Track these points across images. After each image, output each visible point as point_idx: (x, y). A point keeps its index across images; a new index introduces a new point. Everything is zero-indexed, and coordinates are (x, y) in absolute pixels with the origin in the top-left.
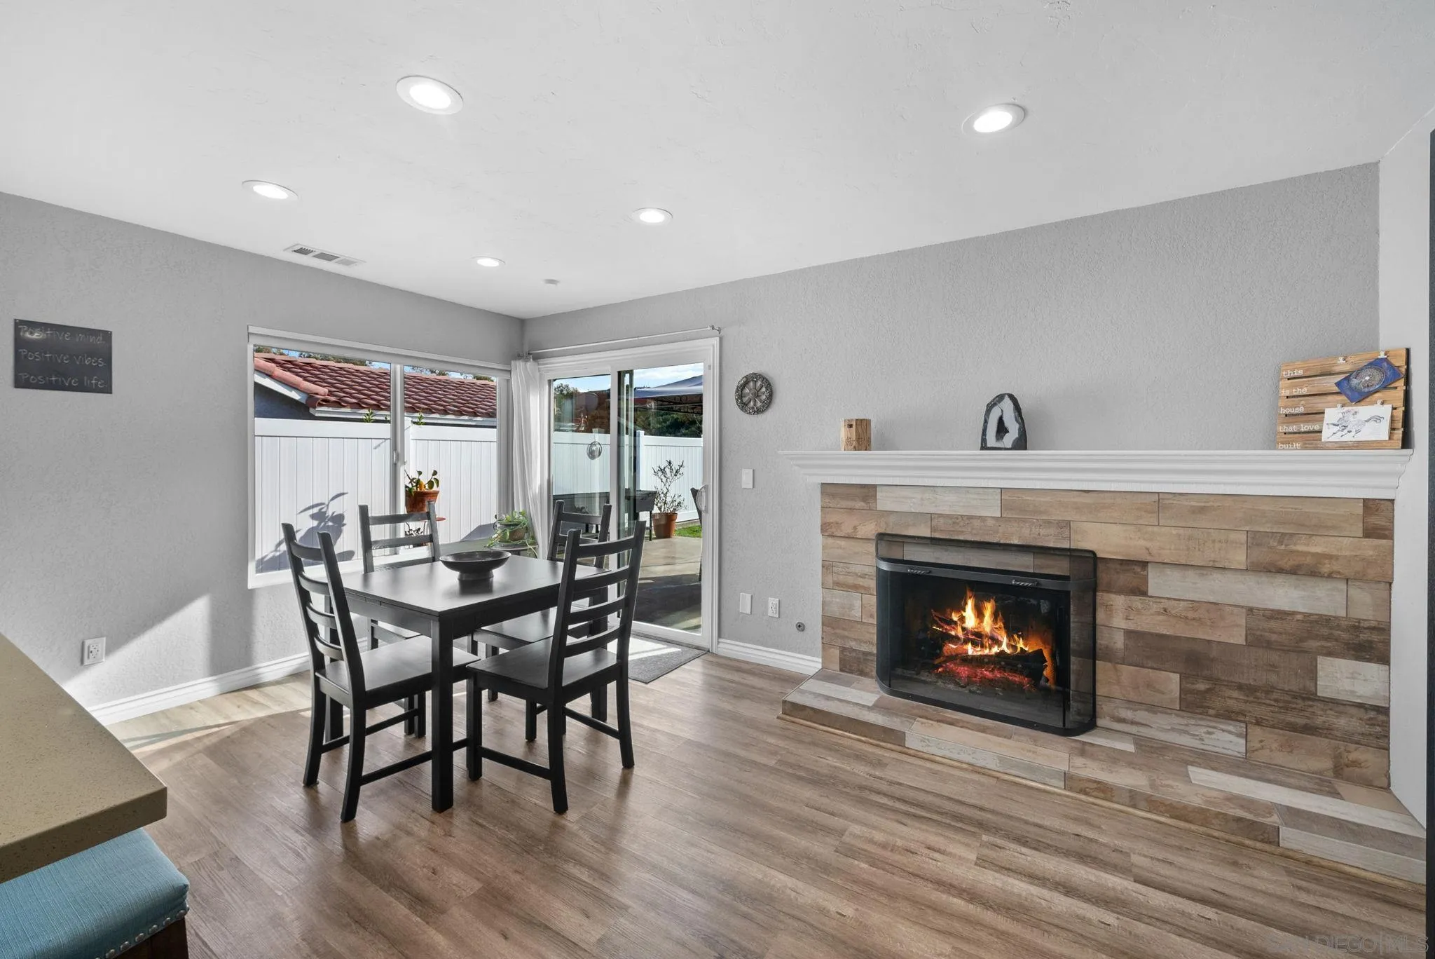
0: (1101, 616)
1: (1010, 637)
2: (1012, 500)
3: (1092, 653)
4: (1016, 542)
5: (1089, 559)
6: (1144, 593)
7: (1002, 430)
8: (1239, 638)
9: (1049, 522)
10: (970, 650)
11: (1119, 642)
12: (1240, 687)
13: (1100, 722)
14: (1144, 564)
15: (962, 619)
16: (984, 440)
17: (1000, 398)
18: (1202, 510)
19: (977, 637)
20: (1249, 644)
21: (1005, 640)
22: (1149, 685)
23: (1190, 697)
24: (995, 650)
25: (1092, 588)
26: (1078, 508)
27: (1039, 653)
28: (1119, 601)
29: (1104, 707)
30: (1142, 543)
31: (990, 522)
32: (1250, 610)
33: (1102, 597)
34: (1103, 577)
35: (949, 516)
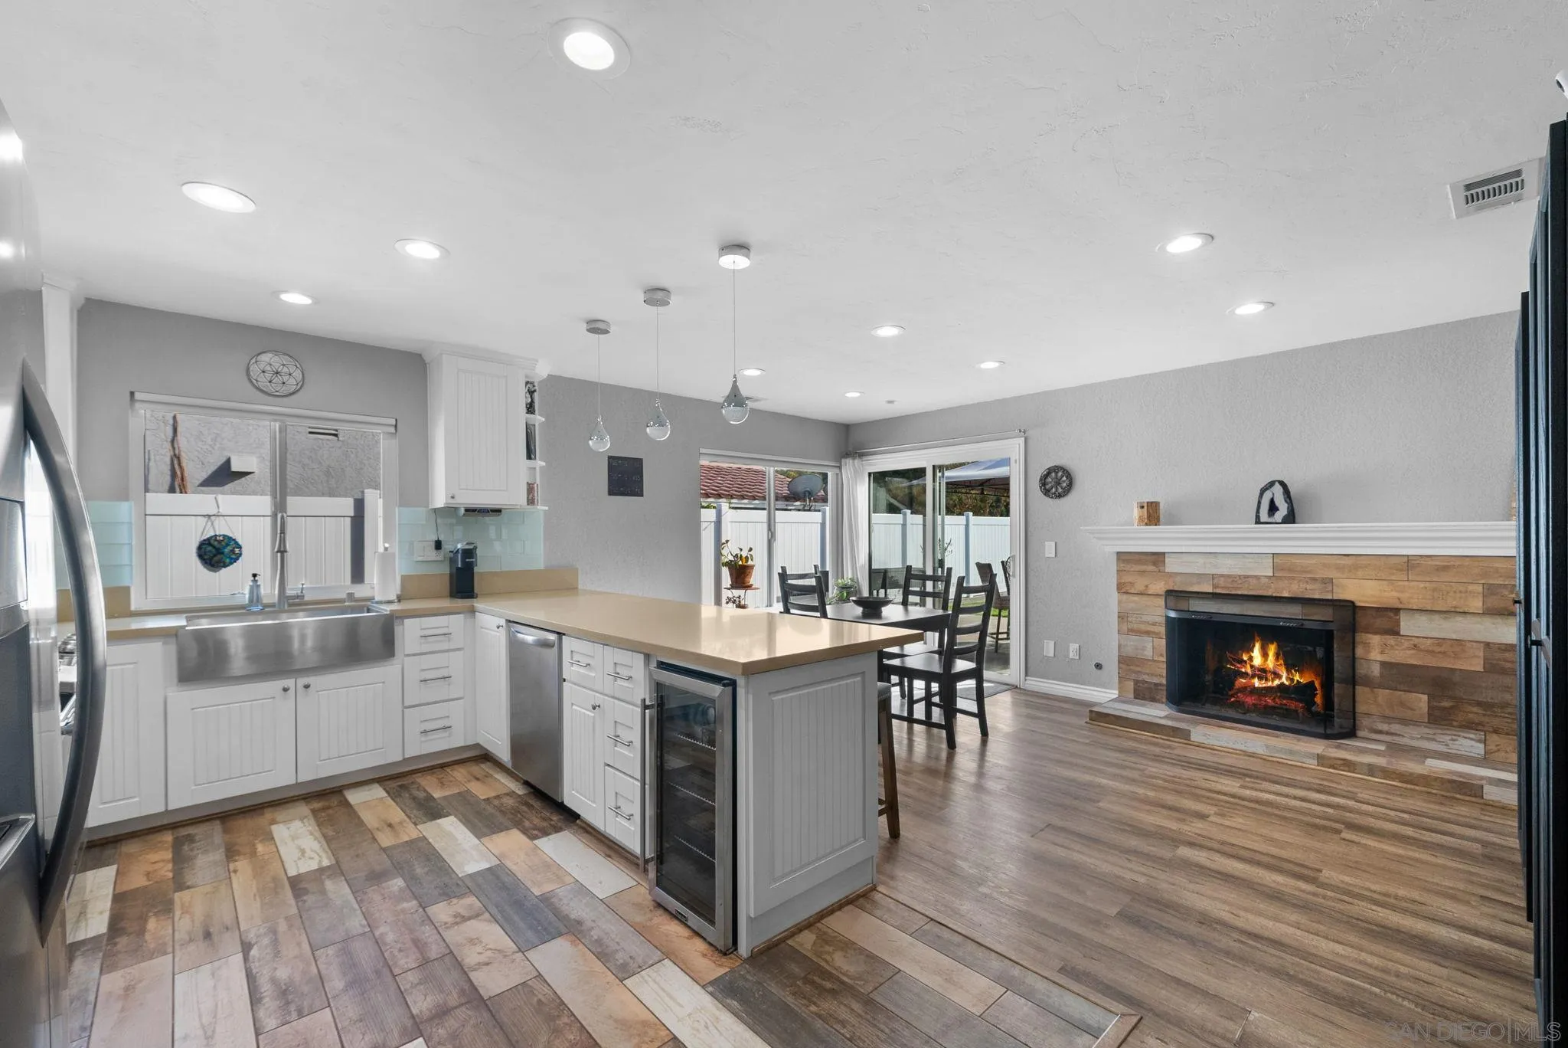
0: (1359, 651)
1: (1288, 671)
2: (1283, 564)
3: (1352, 681)
4: (1286, 595)
5: (1350, 606)
6: (1397, 633)
7: (1273, 508)
8: (1477, 666)
9: (1314, 580)
10: (1257, 683)
11: (1376, 670)
12: (1479, 704)
13: (1360, 733)
14: (1397, 611)
15: (1251, 659)
16: (1258, 517)
17: (1272, 484)
18: (1445, 568)
19: (1262, 673)
20: (1486, 670)
21: (1284, 675)
22: (1402, 704)
23: (1437, 713)
24: (1277, 682)
25: (1352, 628)
26: (1339, 568)
27: (1312, 683)
28: (1375, 640)
29: (1363, 722)
30: (1395, 594)
31: (1264, 581)
32: (1487, 645)
33: (1360, 637)
34: (1362, 620)
35: (1229, 576)
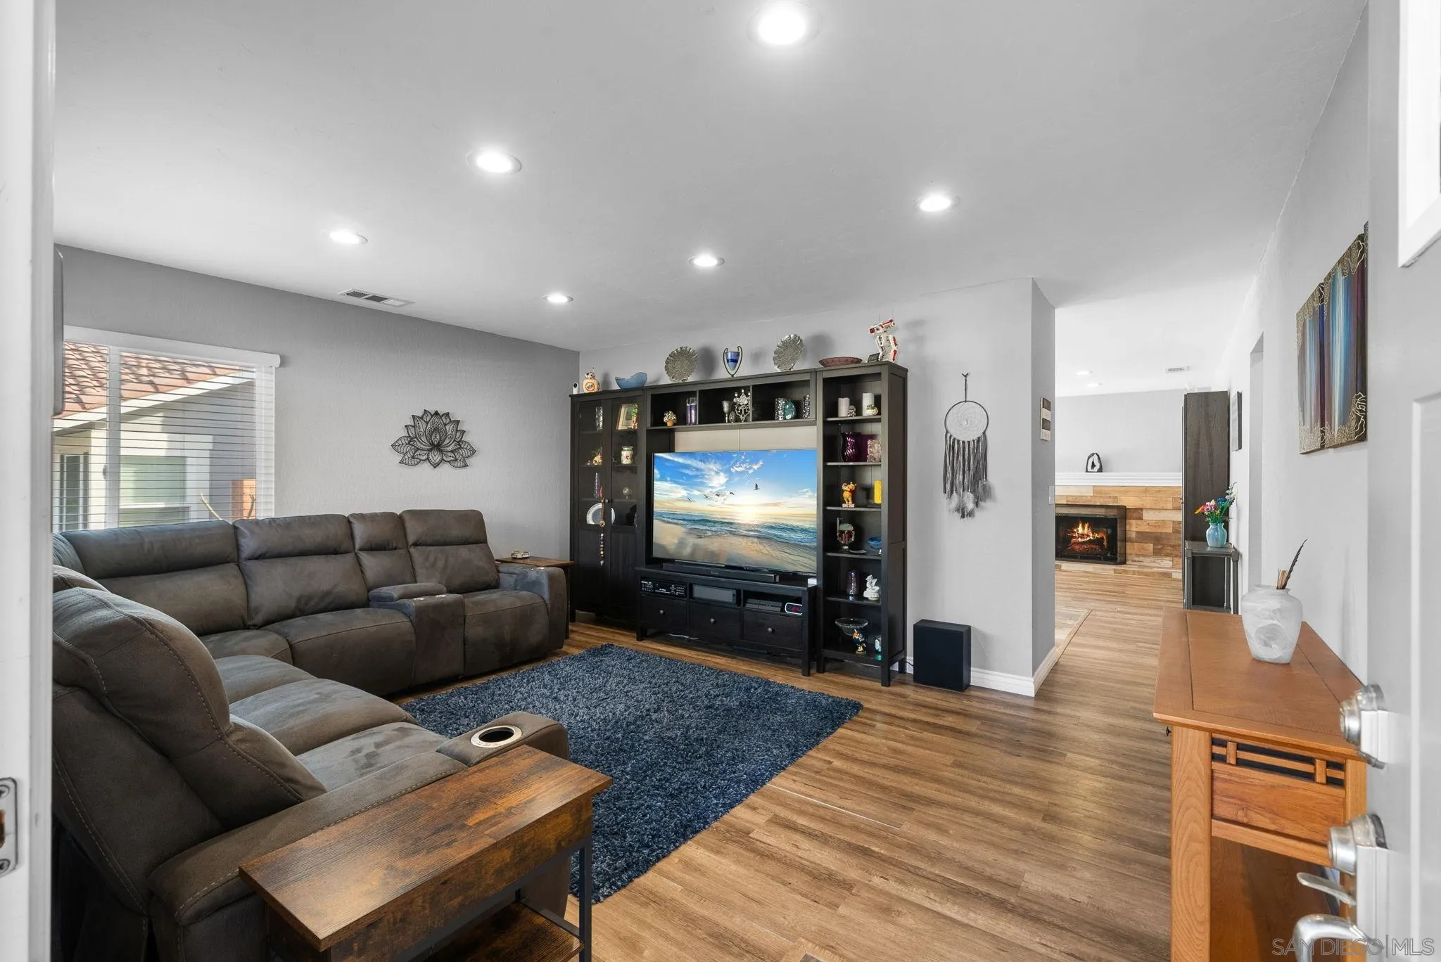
0: (1128, 527)
1: (1093, 534)
2: (1097, 490)
3: (1125, 540)
4: (1098, 504)
5: (1123, 510)
6: (1142, 519)
7: (1093, 465)
8: (1170, 531)
9: (1110, 497)
10: (1080, 540)
11: (1134, 535)
12: (1171, 546)
13: (1127, 563)
14: (1142, 509)
15: (1078, 531)
16: (1087, 469)
17: (1093, 454)
18: (1159, 491)
19: (1082, 536)
20: (1173, 532)
21: (1091, 535)
22: (1143, 549)
23: (1156, 551)
24: (1088, 538)
25: (1124, 518)
26: (1120, 492)
27: (1104, 538)
28: (1133, 522)
29: (1129, 557)
30: (1141, 503)
31: (1089, 498)
32: (1174, 522)
33: (1128, 521)
34: (1129, 514)
35: (1074, 496)
